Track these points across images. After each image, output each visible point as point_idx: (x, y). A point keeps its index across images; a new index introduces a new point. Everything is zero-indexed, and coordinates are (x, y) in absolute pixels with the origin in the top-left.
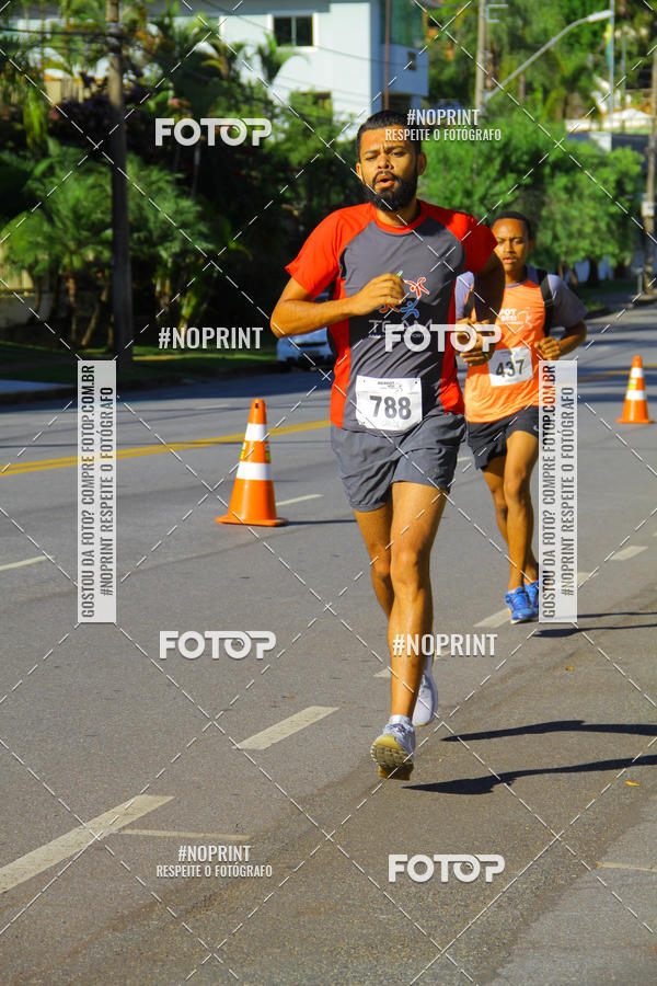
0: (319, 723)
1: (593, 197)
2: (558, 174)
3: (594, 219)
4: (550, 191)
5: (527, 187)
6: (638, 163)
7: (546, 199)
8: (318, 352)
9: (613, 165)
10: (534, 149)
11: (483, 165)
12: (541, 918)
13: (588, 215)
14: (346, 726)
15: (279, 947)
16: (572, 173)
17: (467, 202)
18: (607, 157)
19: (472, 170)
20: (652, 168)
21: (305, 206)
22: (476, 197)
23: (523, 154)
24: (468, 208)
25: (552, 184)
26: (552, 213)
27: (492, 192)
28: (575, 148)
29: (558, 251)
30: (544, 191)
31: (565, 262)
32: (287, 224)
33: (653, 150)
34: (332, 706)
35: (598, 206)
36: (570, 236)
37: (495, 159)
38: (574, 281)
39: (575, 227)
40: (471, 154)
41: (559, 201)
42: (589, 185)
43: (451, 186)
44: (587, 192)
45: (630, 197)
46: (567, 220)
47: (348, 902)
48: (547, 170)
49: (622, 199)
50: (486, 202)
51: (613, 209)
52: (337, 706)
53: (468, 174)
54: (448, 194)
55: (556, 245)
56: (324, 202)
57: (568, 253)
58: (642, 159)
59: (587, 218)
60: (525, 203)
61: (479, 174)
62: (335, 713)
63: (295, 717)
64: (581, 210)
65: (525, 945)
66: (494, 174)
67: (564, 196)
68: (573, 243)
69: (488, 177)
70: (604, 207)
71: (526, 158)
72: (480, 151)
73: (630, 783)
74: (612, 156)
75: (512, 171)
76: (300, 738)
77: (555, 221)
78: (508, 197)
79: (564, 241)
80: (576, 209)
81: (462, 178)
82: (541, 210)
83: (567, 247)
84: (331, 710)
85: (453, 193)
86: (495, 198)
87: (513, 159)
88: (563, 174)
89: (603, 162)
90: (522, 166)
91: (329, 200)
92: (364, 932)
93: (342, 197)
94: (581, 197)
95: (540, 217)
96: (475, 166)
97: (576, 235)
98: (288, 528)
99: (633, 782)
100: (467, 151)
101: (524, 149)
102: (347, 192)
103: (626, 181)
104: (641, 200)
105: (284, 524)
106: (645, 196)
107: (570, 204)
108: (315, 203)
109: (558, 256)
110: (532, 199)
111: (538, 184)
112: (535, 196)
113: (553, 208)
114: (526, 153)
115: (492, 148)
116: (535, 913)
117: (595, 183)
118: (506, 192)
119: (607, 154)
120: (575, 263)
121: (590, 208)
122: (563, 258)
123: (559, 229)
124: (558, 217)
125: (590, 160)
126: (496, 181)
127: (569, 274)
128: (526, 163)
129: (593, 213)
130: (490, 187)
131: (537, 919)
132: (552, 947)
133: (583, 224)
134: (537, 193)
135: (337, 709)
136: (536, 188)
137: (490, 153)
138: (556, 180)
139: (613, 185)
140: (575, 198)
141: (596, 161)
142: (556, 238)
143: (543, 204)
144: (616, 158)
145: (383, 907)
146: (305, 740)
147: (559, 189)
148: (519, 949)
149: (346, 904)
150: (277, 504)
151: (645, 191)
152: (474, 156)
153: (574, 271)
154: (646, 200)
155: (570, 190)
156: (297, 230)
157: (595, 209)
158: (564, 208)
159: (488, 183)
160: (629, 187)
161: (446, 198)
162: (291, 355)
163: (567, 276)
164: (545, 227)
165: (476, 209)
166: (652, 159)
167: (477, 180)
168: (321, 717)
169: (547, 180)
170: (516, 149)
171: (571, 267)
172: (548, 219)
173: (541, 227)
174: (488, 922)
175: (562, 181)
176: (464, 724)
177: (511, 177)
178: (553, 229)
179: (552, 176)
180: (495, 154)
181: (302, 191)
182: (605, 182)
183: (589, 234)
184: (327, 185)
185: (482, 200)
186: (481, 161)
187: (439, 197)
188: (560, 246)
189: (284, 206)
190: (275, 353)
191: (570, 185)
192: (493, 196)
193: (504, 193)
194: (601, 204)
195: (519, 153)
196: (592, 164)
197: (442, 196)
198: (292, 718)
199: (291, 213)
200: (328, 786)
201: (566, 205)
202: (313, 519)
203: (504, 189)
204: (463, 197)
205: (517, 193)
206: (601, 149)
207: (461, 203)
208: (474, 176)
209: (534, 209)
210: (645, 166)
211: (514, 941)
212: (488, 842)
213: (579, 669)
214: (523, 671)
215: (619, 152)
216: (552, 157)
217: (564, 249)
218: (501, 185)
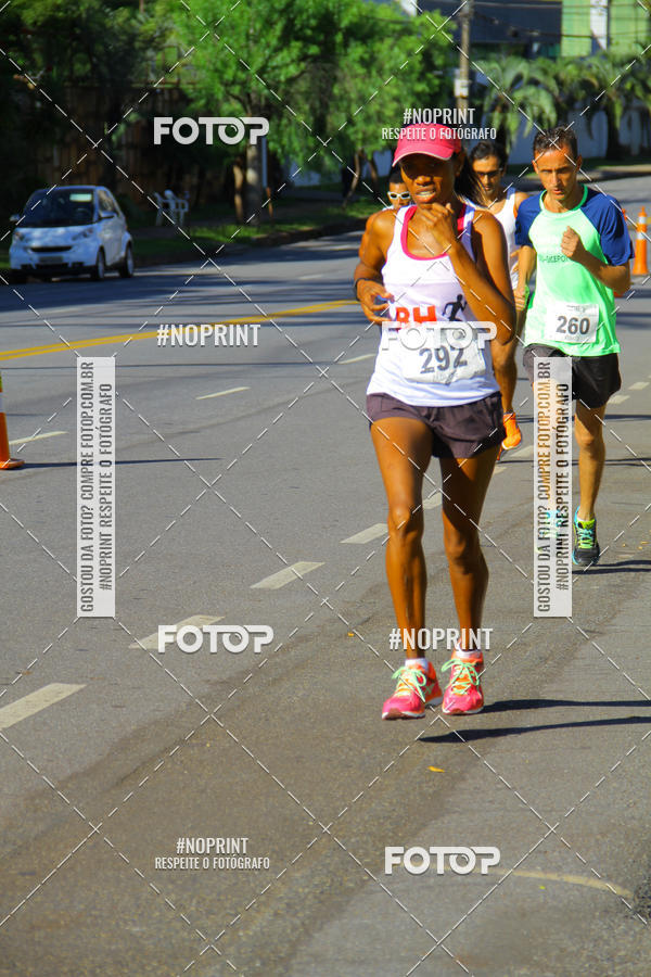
0: (62, 703)
1: (395, 72)
2: (353, 43)
3: (397, 99)
4: (343, 63)
5: (315, 59)
6: (448, 31)
7: (339, 74)
8: (60, 259)
9: (420, 34)
10: (323, 11)
11: (261, 30)
12: (325, 926)
13: (388, 93)
14: (94, 706)
15: (8, 968)
16: (369, 41)
17: (242, 76)
18: (413, 23)
19: (248, 36)
20: (465, 37)
21: (42, 77)
22: (252, 70)
23: (308, 18)
24: (244, 84)
25: (346, 55)
26: (346, 92)
27: (274, 63)
28: (372, 11)
29: (353, 138)
30: (336, 65)
31: (363, 151)
32: (18, 98)
33: (466, 16)
34: (77, 683)
35: (400, 83)
36: (368, 119)
37: (275, 23)
38: (374, 175)
39: (374, 108)
40: (246, 16)
41: (356, 76)
42: (391, 58)
43: (222, 56)
44: (387, 66)
45: (440, 73)
46: (363, 100)
47: (93, 913)
48: (339, 38)
49: (430, 76)
50: (265, 76)
51: (421, 87)
52: (83, 683)
53: (243, 41)
54: (219, 65)
55: (351, 130)
56: (66, 73)
57: (365, 140)
58: (454, 26)
59: (387, 98)
60: (313, 79)
61: (256, 42)
62: (81, 690)
63: (32, 697)
64: (380, 89)
65: (305, 959)
66: (274, 42)
67: (361, 70)
68: (371, 128)
69: (268, 45)
70: (409, 85)
71: (313, 22)
72: (258, 13)
73: (433, 769)
74: (418, 22)
75: (297, 39)
76: (37, 721)
77: (350, 100)
78: (293, 70)
79: (360, 125)
80: (374, 86)
81: (236, 46)
82: (332, 86)
83: (364, 133)
84: (75, 688)
85: (225, 64)
86: (277, 71)
87: (298, 23)
88: (359, 43)
89: (407, 30)
90: (309, 32)
91: (72, 71)
92: (113, 947)
93: (88, 67)
94: (380, 72)
95: (331, 97)
96: (251, 31)
97: (375, 118)
98: (24, 471)
99: (436, 766)
100: (242, 13)
101: (311, 11)
102: (95, 60)
103: (436, 53)
104: (454, 76)
105: (19, 466)
106: (457, 72)
107: (367, 81)
108: (54, 73)
109: (353, 144)
110: (322, 72)
111: (329, 56)
112: (324, 69)
113: (347, 85)
114: (314, 16)
115: (273, 9)
116: (319, 922)
117: (398, 55)
118: (287, 63)
119: (412, 20)
120: (373, 153)
121: (391, 85)
122: (359, 147)
123: (356, 111)
124: (353, 95)
125: (391, 26)
126: (277, 50)
127: (368, 166)
128: (313, 29)
129: (395, 92)
130: (270, 57)
131: (321, 929)
132: (337, 960)
133: (382, 105)
134: (328, 66)
135: (82, 686)
136: (325, 60)
137: (270, 15)
138: (349, 50)
139: (419, 58)
140: (374, 73)
141: (398, 27)
142: (351, 122)
143: (336, 79)
144: (422, 24)
145: (136, 918)
146: (45, 723)
147: (354, 61)
148: (300, 963)
149: (91, 915)
150: (10, 443)
151: (457, 66)
152: (249, 19)
153: (373, 162)
154: (460, 77)
155: (367, 63)
156: (33, 107)
157: (397, 86)
158: (360, 85)
159: (267, 52)
160: (439, 61)
161: (216, 70)
162: (26, 262)
163: (365, 169)
164: (338, 108)
165: (253, 85)
166: (466, 26)
167: (254, 49)
168: (64, 696)
169: (339, 50)
170: (301, 11)
171: (369, 158)
172: (342, 98)
173: (331, 109)
174: (263, 933)
175: (357, 51)
176: (237, 703)
177: (296, 46)
178: (348, 110)
179: (346, 45)
180: (276, 16)
181: (38, 58)
182: (410, 54)
183: (390, 118)
184: (69, 52)
185: (262, 72)
186: (258, 26)
187: (208, 70)
188: (356, 132)
189: (16, 76)
190: (7, 260)
191: (366, 56)
192: (274, 68)
193: (287, 65)
194: (404, 80)
195: (305, 16)
196: (394, 31)
197: (211, 67)
198: (28, 698)
199: (25, 84)
200: (70, 778)
201: (363, 81)
202: (56, 462)
203: (288, 60)
204: (237, 69)
205: (303, 65)
206: (405, 13)
207: (235, 76)
208: (251, 43)
209: (324, 86)
210: (457, 35)
211: (292, 955)
212: (263, 839)
213: (376, 637)
214: (307, 641)
215: (427, 17)
216: (345, 23)
217: (360, 136)
218: (283, 57)
